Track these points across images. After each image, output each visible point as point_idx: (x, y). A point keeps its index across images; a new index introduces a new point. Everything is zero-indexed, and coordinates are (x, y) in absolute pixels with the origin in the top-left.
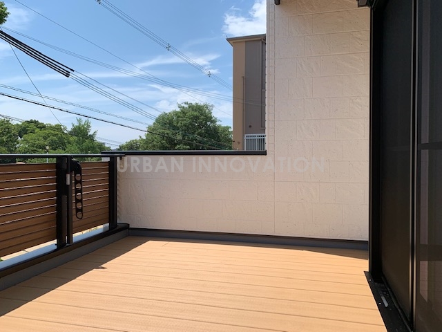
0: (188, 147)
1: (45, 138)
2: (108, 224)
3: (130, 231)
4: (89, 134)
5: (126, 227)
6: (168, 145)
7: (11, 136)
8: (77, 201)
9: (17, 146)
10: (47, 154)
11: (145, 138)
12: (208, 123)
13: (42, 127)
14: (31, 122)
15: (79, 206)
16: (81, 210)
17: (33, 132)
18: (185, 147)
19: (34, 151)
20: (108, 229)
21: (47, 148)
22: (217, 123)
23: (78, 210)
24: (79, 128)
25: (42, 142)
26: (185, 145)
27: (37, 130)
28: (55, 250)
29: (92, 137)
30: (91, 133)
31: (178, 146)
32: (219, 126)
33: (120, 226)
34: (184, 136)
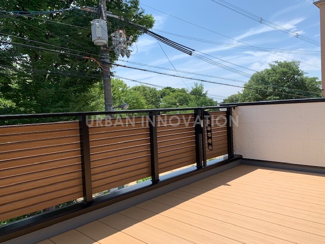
0: (278, 97)
1: (176, 98)
2: (227, 155)
3: (243, 160)
4: (203, 93)
5: (240, 158)
6: (260, 97)
7: (157, 98)
8: (209, 138)
9: (161, 104)
10: (178, 108)
11: (242, 93)
12: (296, 77)
13: (174, 91)
14: (168, 88)
15: (210, 141)
16: (211, 144)
17: (168, 94)
18: (275, 97)
19: (170, 107)
20: (227, 158)
21: (178, 104)
22: (304, 76)
23: (209, 144)
24: (196, 90)
25: (174, 101)
26: (276, 96)
27: (171, 93)
28: (196, 170)
29: (204, 95)
30: (204, 92)
31: (270, 97)
32: (306, 78)
33: (235, 157)
34: (274, 89)
